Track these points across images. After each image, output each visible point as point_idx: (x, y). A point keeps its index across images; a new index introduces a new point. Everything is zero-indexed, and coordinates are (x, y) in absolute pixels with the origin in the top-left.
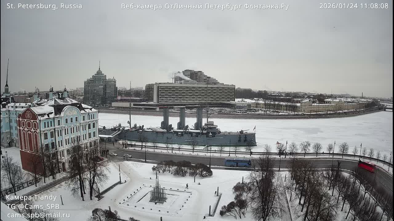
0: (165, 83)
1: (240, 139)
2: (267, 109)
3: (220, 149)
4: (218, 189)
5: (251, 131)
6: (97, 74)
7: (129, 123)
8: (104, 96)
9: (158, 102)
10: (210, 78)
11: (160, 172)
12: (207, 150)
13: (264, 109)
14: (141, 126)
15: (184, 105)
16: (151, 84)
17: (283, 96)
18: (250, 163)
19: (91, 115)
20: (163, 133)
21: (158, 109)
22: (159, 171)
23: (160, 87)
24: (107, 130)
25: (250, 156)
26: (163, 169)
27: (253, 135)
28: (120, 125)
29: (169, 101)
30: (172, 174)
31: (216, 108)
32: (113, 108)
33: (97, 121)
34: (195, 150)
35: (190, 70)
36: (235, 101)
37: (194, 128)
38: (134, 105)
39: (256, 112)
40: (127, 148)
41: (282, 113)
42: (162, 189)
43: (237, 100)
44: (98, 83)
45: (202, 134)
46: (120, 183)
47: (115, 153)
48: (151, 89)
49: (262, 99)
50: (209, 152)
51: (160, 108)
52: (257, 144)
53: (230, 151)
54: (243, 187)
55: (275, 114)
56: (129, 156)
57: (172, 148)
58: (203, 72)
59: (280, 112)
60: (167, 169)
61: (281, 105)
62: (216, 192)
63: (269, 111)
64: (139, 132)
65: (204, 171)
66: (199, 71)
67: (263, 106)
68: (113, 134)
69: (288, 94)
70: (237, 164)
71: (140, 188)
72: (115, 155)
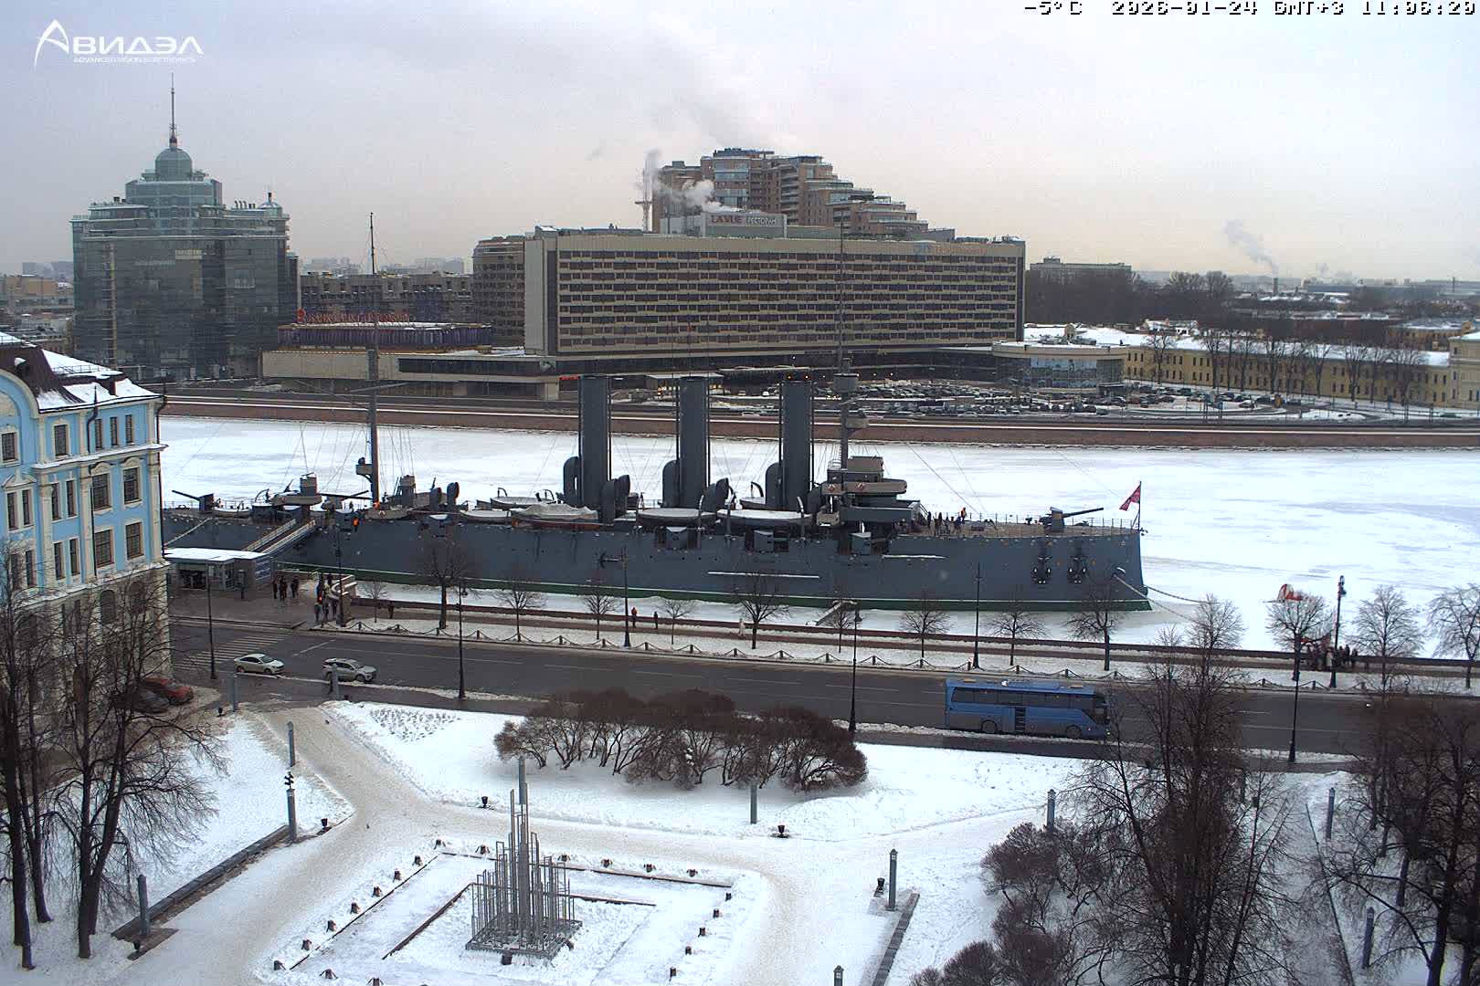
0: (592, 232)
1: (1043, 563)
2: (1223, 391)
3: (919, 620)
4: (893, 864)
5: (1112, 517)
6: (157, 176)
7: (368, 470)
8: (213, 311)
9: (553, 350)
10: (872, 198)
11: (543, 763)
12: (841, 631)
13: (1208, 390)
14: (444, 491)
15: (714, 364)
16: (509, 238)
17: (1330, 307)
18: (1100, 711)
19: (114, 420)
20: (574, 527)
21: (552, 392)
22: (537, 755)
23: (566, 254)
24: (220, 515)
25: (1107, 668)
26: (560, 744)
27: (1126, 544)
28: (309, 486)
29: (621, 341)
30: (617, 771)
31: (909, 383)
32: (267, 389)
33: (151, 460)
34: (765, 627)
35: (746, 153)
36: (1020, 339)
37: (763, 501)
38: (406, 365)
39: (1152, 408)
40: (352, 626)
41: (1324, 415)
42: (551, 866)
43: (1032, 334)
44: (167, 233)
45: (815, 531)
46: (288, 835)
47: (272, 654)
48: (508, 271)
49: (1193, 323)
50: (847, 643)
51: (564, 385)
52: (1151, 595)
53: (976, 639)
54: (1051, 855)
55: (1280, 415)
56: (361, 671)
57: (626, 618)
58: (825, 161)
59: (1307, 408)
60: (591, 743)
61: (1319, 365)
62: (881, 882)
63: (1239, 399)
64: (426, 526)
65: (815, 756)
66: (803, 159)
67: (1198, 370)
68: (265, 540)
69: (1368, 296)
70: (1020, 712)
71: (417, 860)
72: (268, 671)
